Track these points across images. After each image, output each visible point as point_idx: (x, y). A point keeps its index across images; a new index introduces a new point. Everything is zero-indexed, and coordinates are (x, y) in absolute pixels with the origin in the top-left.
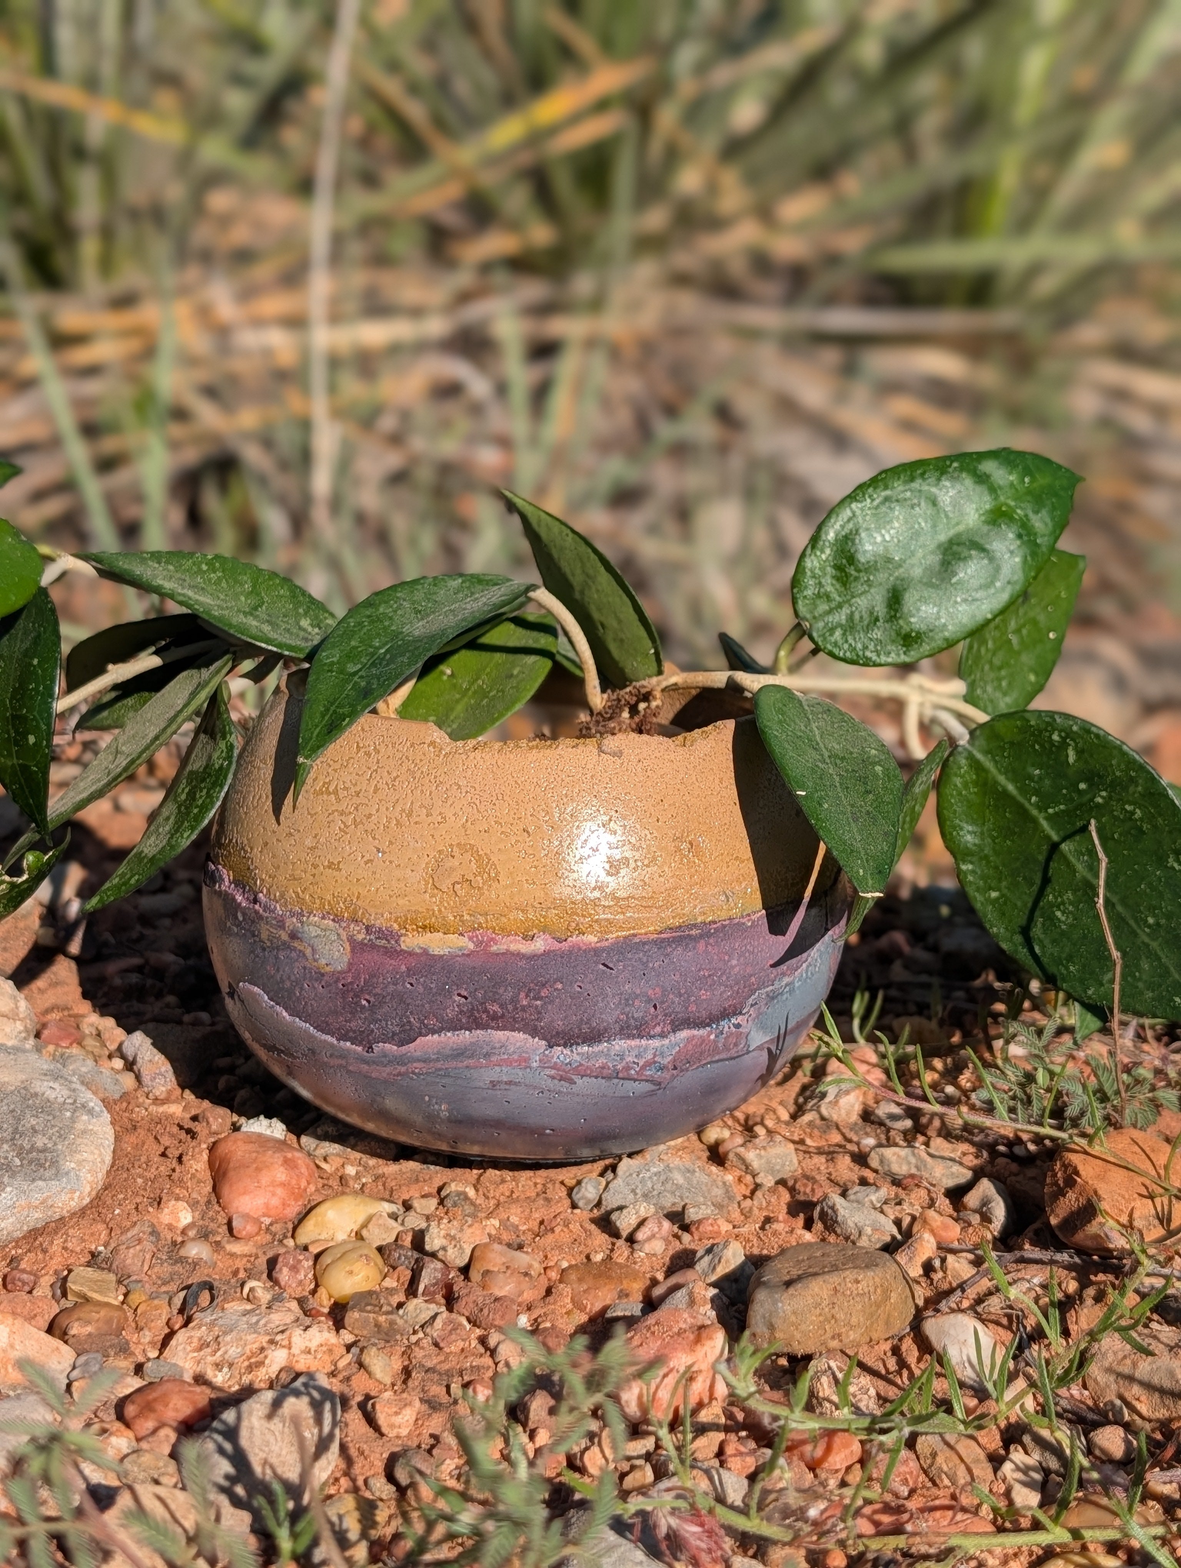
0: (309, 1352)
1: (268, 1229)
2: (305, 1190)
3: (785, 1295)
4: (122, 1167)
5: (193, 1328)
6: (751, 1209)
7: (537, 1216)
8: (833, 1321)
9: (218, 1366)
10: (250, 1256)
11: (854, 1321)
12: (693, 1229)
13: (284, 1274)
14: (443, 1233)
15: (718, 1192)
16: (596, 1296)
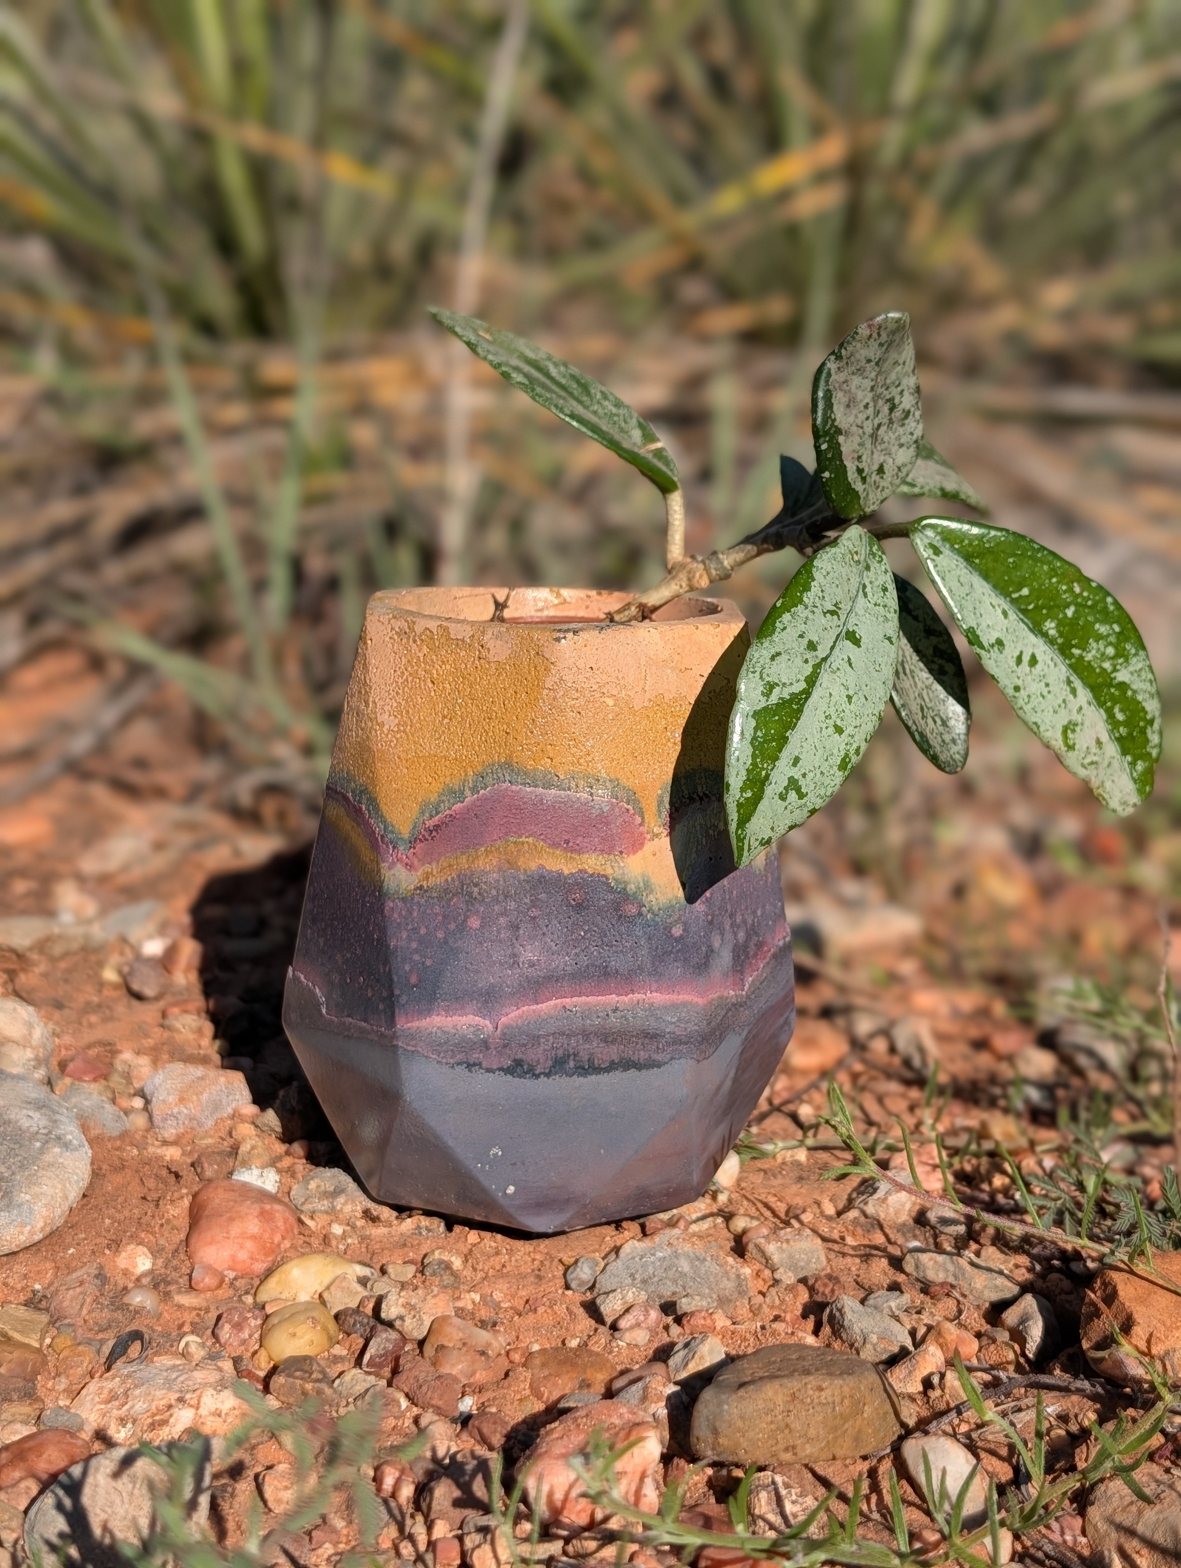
0: (219, 1415)
1: (232, 1284)
2: (279, 1245)
3: (734, 1396)
4: (96, 1206)
5: (107, 1379)
6: (760, 1305)
7: (523, 1293)
8: (787, 1431)
9: (122, 1421)
10: (200, 1309)
11: (812, 1432)
12: (685, 1322)
13: (225, 1332)
14: (401, 1300)
15: (728, 1286)
16: (555, 1385)
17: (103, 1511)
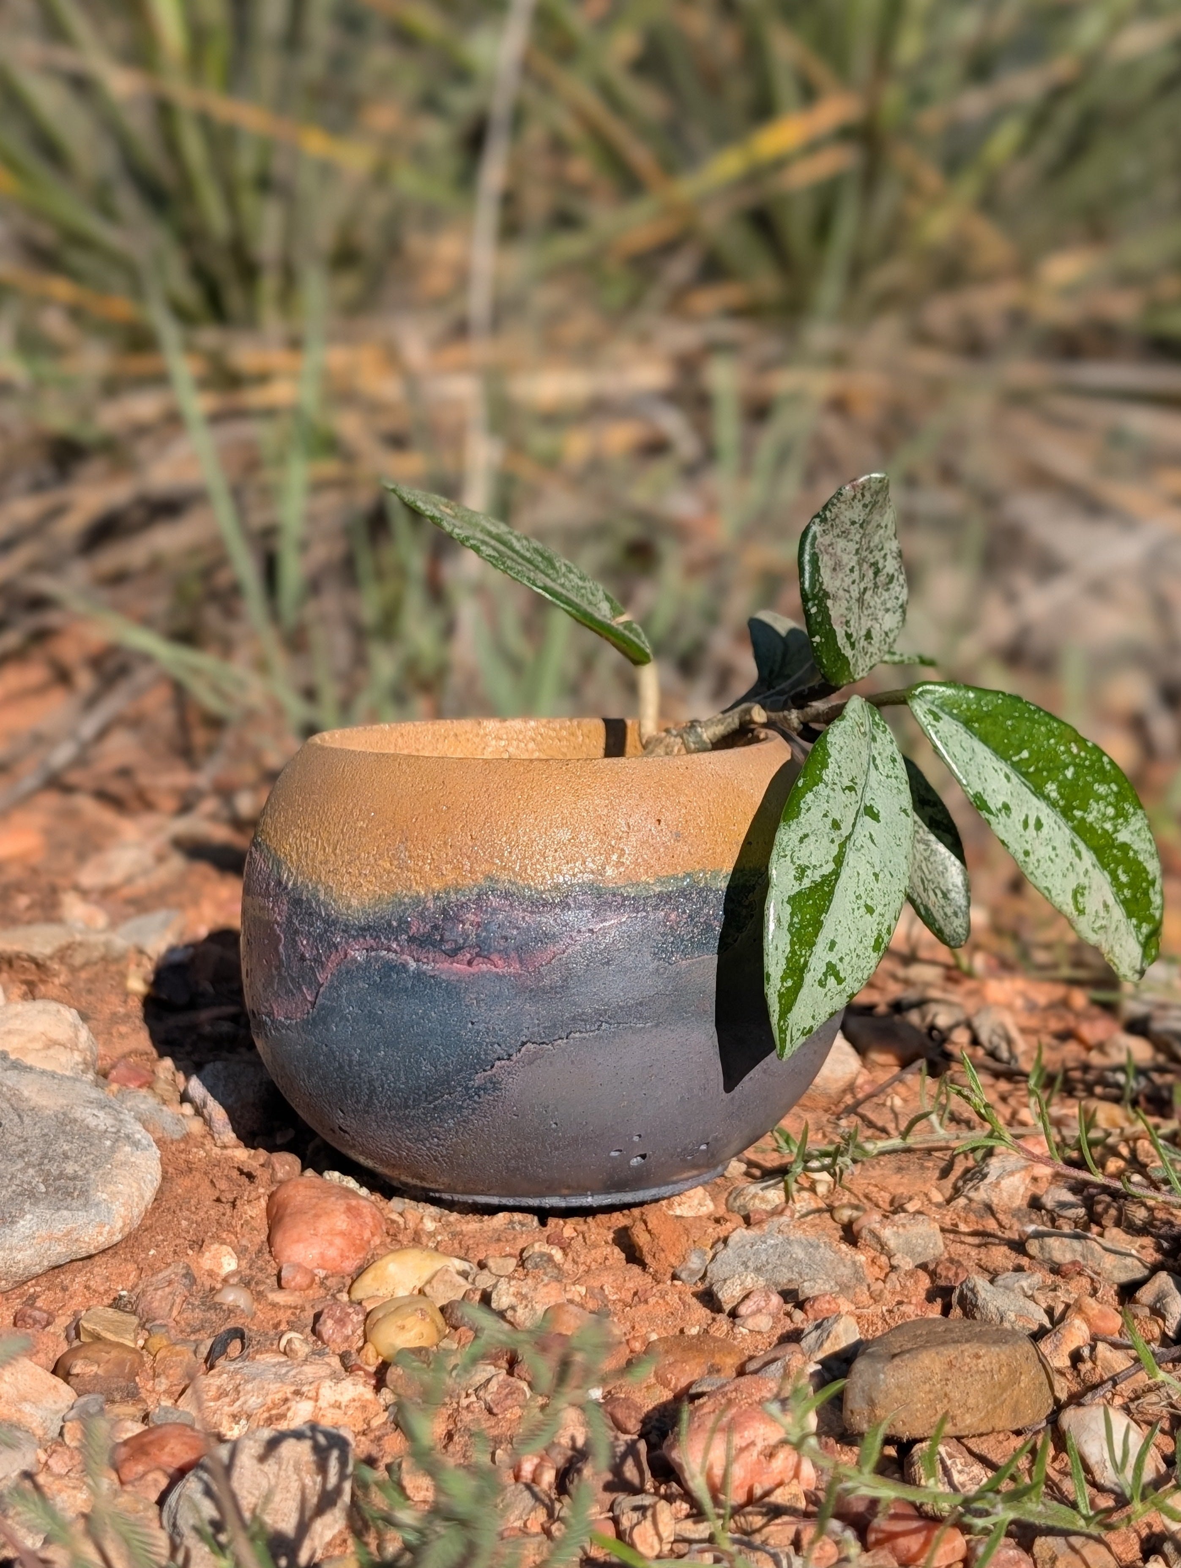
0: (339, 1407)
1: (322, 1283)
2: (369, 1242)
3: (890, 1365)
4: (169, 1209)
5: (213, 1376)
6: (881, 1291)
7: (630, 1285)
8: (945, 1401)
9: (235, 1418)
10: (295, 1308)
11: (971, 1402)
12: (807, 1306)
13: (328, 1327)
14: (512, 1290)
15: (846, 1272)
16: (683, 1371)
17: (250, 1493)
